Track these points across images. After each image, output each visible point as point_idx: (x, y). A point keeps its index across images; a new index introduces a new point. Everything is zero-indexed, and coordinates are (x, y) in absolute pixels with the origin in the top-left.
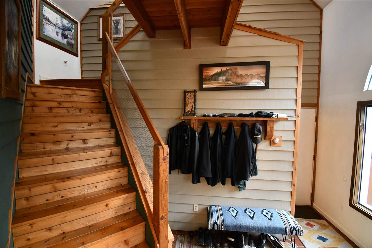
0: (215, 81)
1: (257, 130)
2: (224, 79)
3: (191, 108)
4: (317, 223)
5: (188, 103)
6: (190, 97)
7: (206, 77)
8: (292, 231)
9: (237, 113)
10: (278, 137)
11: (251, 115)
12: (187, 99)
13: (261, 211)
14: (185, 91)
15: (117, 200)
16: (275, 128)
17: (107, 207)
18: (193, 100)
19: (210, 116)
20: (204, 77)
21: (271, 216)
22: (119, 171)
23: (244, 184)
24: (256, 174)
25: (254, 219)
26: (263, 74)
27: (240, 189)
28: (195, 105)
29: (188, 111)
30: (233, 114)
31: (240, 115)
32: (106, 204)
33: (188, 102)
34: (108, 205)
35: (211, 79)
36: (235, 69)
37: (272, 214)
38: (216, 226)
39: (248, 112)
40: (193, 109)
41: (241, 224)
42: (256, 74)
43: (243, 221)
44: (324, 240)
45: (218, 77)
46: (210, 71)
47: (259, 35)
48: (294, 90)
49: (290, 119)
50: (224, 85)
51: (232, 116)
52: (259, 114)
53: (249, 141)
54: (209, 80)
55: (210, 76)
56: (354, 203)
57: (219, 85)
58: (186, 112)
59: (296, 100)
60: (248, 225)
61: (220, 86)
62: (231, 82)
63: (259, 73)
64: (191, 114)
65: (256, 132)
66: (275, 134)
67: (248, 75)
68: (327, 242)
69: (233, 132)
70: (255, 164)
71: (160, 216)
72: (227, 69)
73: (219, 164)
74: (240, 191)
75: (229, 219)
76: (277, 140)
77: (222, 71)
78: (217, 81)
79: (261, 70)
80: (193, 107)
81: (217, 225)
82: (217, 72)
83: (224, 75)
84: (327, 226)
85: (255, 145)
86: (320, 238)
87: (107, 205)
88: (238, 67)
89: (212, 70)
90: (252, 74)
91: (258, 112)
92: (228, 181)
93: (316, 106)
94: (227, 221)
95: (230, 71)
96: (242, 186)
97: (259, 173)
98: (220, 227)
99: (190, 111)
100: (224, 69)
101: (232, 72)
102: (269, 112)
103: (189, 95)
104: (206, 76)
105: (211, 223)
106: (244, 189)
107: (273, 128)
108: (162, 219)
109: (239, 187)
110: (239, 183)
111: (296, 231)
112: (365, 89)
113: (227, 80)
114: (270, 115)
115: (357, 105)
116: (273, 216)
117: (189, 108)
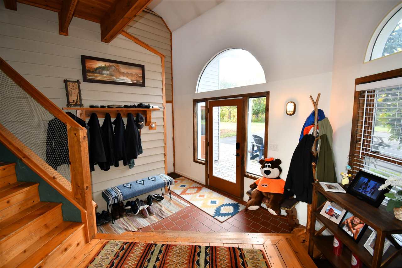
0: (100, 74)
1: (140, 118)
2: (108, 73)
3: (76, 98)
4: (178, 179)
5: (72, 94)
6: (73, 88)
7: (90, 69)
8: (169, 182)
9: (123, 104)
10: (154, 123)
11: (134, 106)
12: (69, 89)
13: (148, 179)
14: (65, 80)
15: (19, 194)
16: (152, 117)
17: (9, 204)
18: (77, 91)
19: (98, 107)
20: (87, 68)
21: (155, 179)
22: (5, 169)
23: (133, 162)
24: (141, 152)
25: (145, 184)
26: (140, 74)
27: (130, 167)
28: (80, 96)
29: (73, 101)
30: (120, 105)
31: (126, 107)
32: (7, 200)
33: (72, 92)
34: (10, 202)
35: (95, 72)
36: (117, 66)
37: (155, 178)
38: (116, 200)
39: (132, 104)
40: (79, 100)
41: (136, 190)
42: (135, 73)
43: (137, 188)
44: (184, 186)
45: (102, 71)
46: (93, 64)
47: (135, 42)
48: (161, 89)
49: (161, 109)
50: (109, 79)
51: (119, 107)
52: (140, 106)
53: (135, 127)
54: (93, 72)
55: (94, 69)
56: (196, 159)
57: (104, 78)
58: (71, 103)
59: (163, 96)
60: (141, 189)
61: (105, 80)
62: (115, 77)
63: (137, 73)
64: (77, 105)
65: (140, 120)
66: (153, 121)
67: (129, 73)
68: (186, 187)
69: (121, 121)
70: (141, 145)
71: (85, 187)
72: (110, 65)
73: (112, 150)
74: (130, 169)
75: (126, 191)
76: (153, 126)
77: (105, 65)
78: (101, 74)
79: (138, 71)
80: (79, 98)
81: (117, 198)
82: (101, 66)
83: (108, 70)
84: (184, 179)
85: (139, 130)
86: (182, 186)
87: (8, 202)
88: (120, 65)
89: (96, 63)
90: (132, 73)
91: (139, 104)
92: (121, 163)
93: (171, 102)
94: (124, 192)
95: (113, 67)
96: (132, 165)
97: (144, 151)
98: (120, 199)
99: (75, 101)
100: (108, 64)
101: (115, 68)
102: (147, 104)
103: (71, 85)
104: (89, 67)
105: (112, 199)
106: (133, 167)
107: (150, 116)
108: (87, 189)
109: (129, 166)
110: (129, 163)
111: (171, 182)
112: (196, 92)
113: (111, 75)
114: (148, 107)
115: (193, 101)
116: (156, 179)
117: (73, 98)
